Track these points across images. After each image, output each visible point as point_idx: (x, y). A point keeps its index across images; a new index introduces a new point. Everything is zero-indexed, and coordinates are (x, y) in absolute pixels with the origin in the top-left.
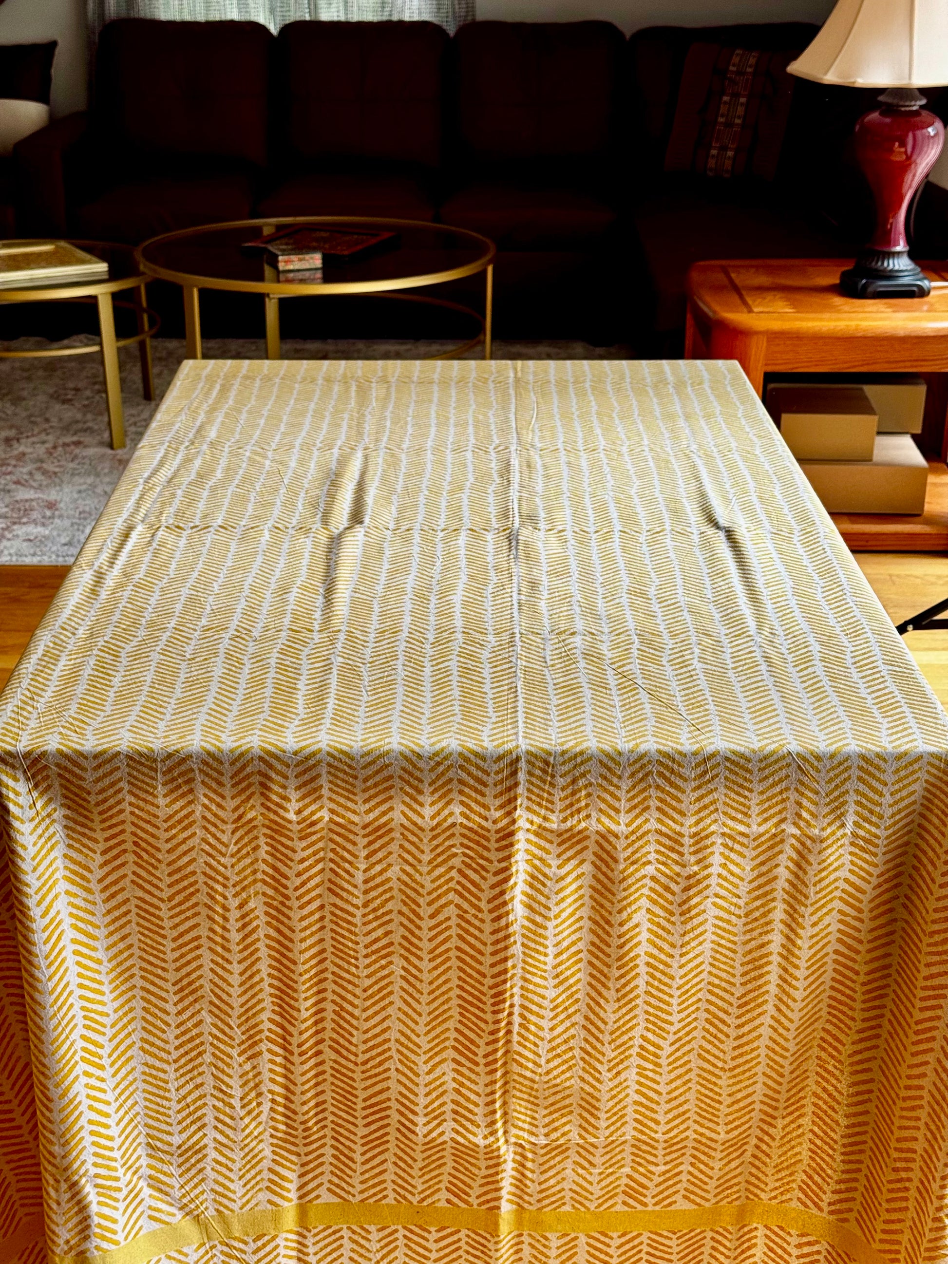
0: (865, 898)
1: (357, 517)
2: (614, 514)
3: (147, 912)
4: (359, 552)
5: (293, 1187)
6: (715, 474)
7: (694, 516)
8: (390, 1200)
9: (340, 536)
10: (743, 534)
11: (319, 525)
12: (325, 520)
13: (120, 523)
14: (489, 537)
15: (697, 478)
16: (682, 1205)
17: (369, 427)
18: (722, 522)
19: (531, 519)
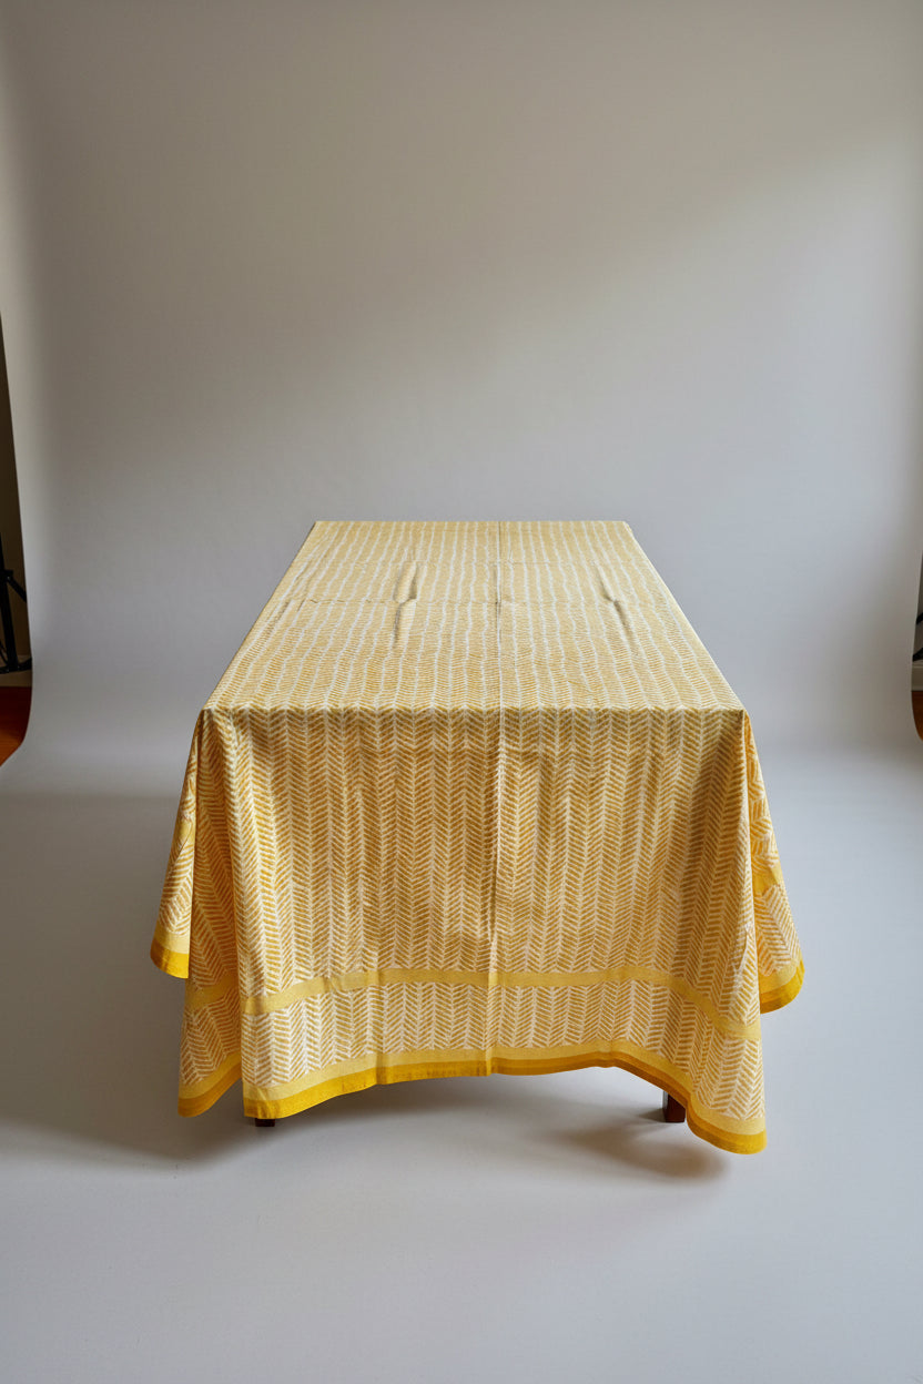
0: (691, 792)
1: (412, 596)
2: (553, 594)
3: (297, 800)
4: (412, 614)
5: (376, 959)
6: (610, 575)
7: (596, 595)
8: (427, 968)
9: (404, 604)
10: (625, 606)
11: (391, 599)
12: (395, 597)
13: (283, 598)
14: (485, 605)
15: (600, 577)
16: (591, 970)
17: (419, 552)
18: (614, 598)
19: (508, 598)
